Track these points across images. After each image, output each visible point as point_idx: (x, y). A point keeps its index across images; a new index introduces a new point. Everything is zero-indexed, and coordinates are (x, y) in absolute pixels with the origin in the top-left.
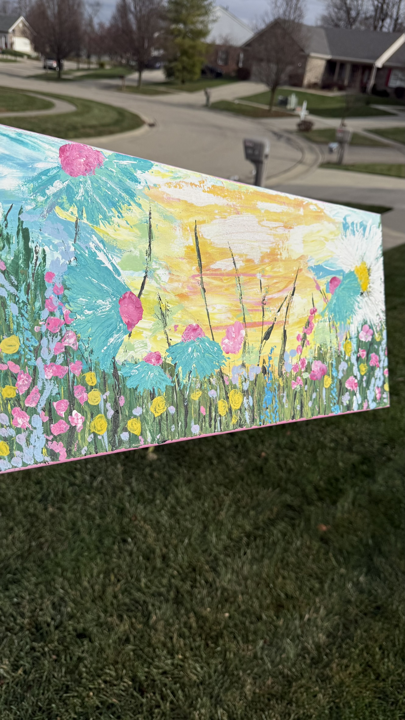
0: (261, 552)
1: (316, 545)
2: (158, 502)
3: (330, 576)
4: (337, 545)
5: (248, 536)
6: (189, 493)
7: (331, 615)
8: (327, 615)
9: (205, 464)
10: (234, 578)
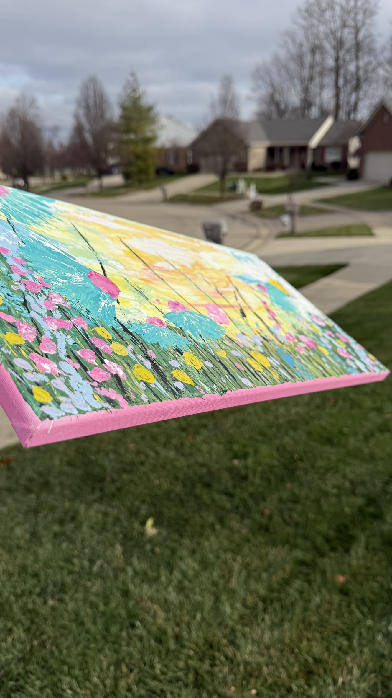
0: (279, 616)
1: (337, 598)
2: (163, 579)
3: (357, 631)
4: (358, 595)
5: (264, 600)
6: (196, 566)
7: (366, 675)
8: (362, 674)
9: (208, 531)
10: (256, 648)
